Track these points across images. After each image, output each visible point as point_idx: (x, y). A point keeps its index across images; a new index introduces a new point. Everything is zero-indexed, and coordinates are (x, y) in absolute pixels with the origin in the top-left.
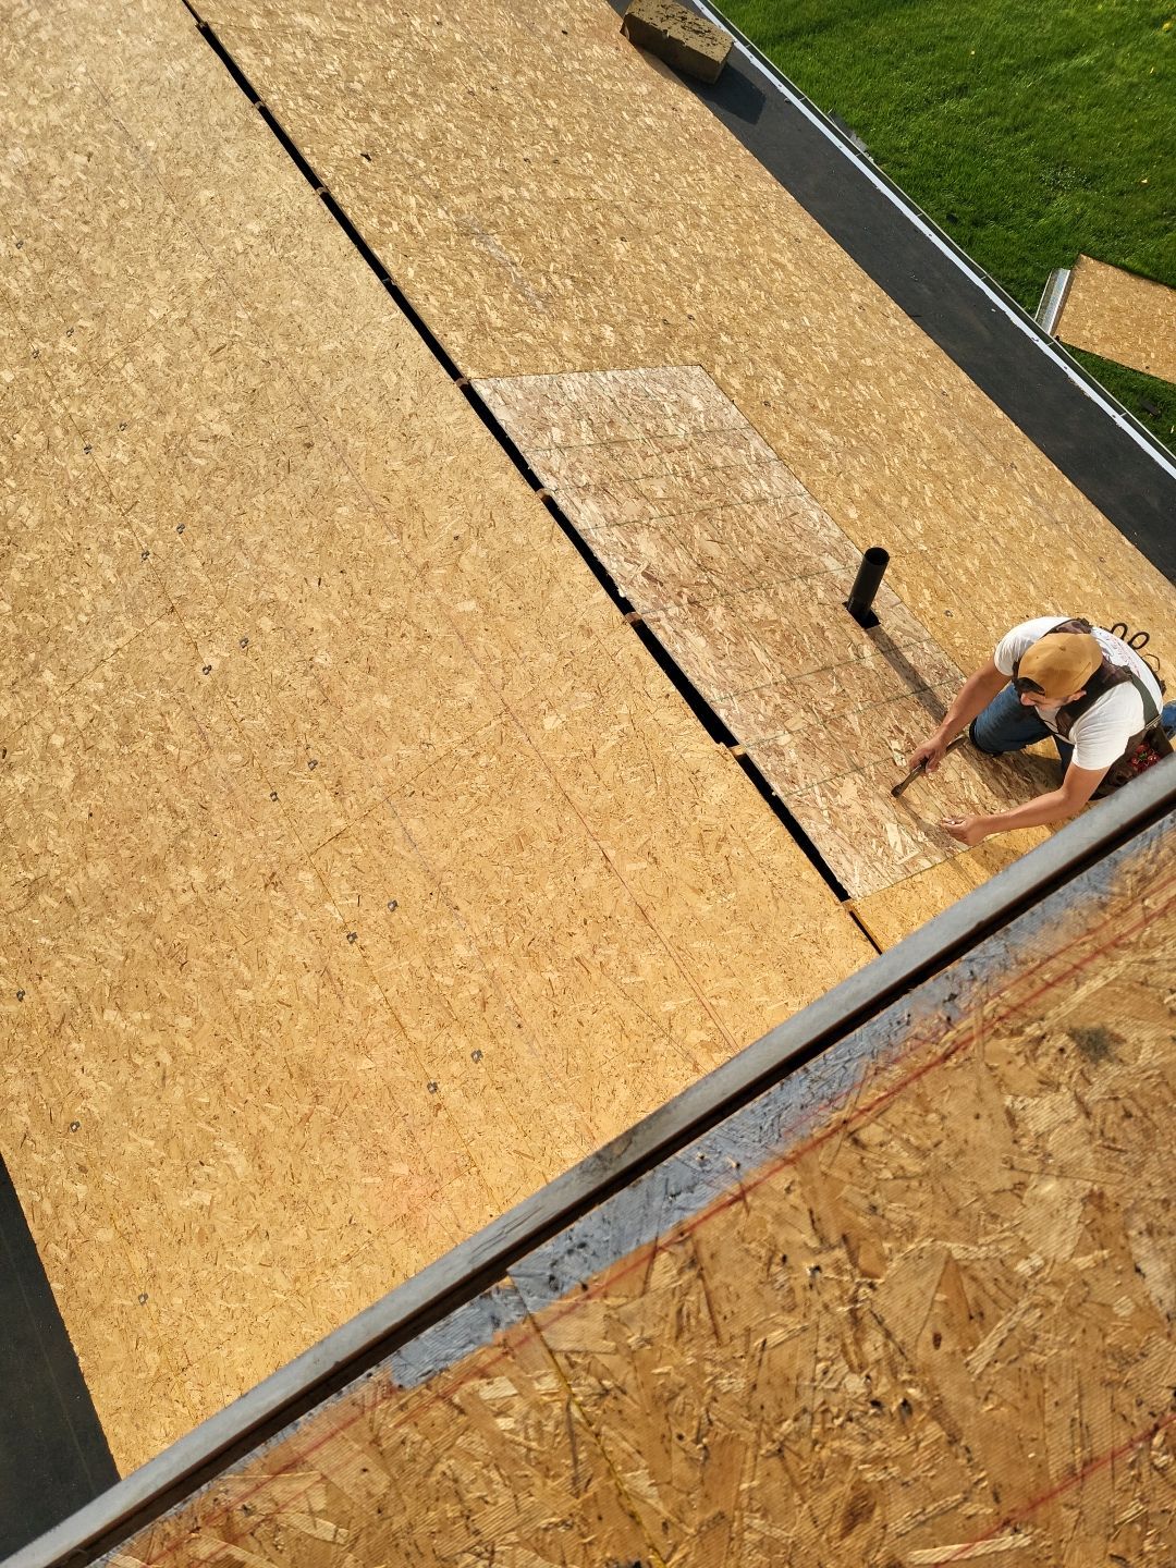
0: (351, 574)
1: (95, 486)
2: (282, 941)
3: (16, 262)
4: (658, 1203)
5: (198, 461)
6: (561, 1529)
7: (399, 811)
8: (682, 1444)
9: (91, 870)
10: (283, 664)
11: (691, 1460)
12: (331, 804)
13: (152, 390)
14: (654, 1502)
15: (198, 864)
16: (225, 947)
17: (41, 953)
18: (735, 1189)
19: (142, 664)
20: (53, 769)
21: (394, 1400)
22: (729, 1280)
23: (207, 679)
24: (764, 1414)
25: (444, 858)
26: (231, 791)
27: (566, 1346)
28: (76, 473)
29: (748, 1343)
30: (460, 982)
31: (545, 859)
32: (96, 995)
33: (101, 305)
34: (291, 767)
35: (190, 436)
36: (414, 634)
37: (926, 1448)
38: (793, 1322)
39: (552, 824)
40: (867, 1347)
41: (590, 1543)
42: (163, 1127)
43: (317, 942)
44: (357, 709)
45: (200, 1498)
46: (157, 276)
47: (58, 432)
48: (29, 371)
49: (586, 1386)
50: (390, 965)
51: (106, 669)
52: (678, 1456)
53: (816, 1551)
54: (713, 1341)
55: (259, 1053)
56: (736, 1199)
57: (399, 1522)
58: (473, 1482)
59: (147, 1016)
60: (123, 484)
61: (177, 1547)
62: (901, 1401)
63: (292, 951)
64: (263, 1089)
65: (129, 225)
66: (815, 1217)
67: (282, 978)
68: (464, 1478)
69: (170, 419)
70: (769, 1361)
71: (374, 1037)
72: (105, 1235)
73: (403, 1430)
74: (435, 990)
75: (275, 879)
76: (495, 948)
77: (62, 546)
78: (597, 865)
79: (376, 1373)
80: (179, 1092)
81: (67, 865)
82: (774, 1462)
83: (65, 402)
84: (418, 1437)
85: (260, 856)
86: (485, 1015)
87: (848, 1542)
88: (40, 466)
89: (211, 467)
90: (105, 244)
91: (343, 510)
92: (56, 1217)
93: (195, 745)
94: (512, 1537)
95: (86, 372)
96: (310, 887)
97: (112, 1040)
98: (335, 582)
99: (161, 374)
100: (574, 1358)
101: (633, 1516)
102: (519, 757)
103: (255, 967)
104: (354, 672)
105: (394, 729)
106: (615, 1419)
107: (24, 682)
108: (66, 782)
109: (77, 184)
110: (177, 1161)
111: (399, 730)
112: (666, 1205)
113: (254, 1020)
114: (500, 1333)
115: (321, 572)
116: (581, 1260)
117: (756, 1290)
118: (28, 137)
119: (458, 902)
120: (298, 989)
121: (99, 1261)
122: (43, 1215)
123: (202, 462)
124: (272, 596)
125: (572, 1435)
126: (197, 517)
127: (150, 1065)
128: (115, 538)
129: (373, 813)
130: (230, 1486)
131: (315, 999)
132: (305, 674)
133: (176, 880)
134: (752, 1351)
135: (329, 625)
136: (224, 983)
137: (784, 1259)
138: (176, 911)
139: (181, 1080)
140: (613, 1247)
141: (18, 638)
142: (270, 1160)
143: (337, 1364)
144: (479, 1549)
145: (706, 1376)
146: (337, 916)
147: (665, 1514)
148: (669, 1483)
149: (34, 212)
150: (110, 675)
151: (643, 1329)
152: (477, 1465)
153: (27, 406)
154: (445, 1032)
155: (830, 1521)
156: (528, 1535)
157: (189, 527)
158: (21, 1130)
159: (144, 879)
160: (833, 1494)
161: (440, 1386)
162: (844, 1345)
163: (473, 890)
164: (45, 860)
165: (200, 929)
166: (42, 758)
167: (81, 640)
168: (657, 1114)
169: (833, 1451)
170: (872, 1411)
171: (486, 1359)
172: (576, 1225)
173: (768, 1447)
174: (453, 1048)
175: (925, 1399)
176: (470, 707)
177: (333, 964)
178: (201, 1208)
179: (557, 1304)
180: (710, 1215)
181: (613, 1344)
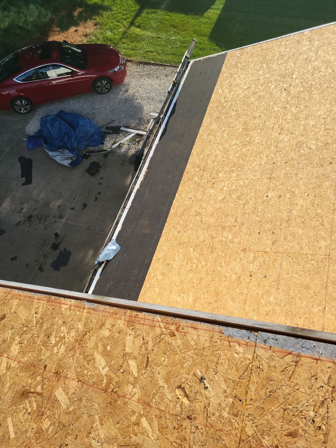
0: (317, 198)
1: (275, 142)
2: (236, 264)
3: (297, 86)
4: (298, 346)
5: (302, 151)
6: (232, 381)
7: (284, 258)
8: (266, 390)
9: (210, 219)
10: (285, 207)
11: (266, 393)
12: (270, 244)
13: (304, 129)
14: (252, 394)
15: (232, 234)
16: (223, 255)
17: (189, 227)
18: (317, 357)
19: (254, 185)
20: (220, 194)
21: (220, 334)
22: (301, 372)
23: (266, 198)
24: (288, 400)
25: (285, 276)
26: (251, 225)
27: (258, 354)
28: (273, 137)
29: (295, 386)
30: (266, 305)
31: (309, 296)
32: (192, 243)
33: (308, 105)
34: (268, 230)
35: (305, 144)
36: (320, 222)
37: (317, 438)
38: (308, 391)
39: (318, 290)
40: (321, 410)
41: (235, 388)
42: (183, 279)
43: (243, 270)
44: (293, 229)
45: (177, 320)
46: (327, 105)
47: (277, 126)
48: (281, 110)
49: (256, 363)
50: (254, 288)
51: (247, 181)
52: (264, 391)
53: (277, 432)
54: (288, 379)
55: (212, 282)
56: (316, 359)
57: (205, 353)
58: (223, 359)
59: (197, 256)
60: (282, 145)
61: (168, 323)
62: (320, 426)
63: (236, 268)
64: (207, 290)
65: (330, 90)
66: (330, 377)
67: (230, 271)
68: (222, 357)
69: (303, 138)
70: (297, 393)
71: (238, 300)
72: (157, 290)
73: (218, 340)
74: (259, 302)
75: (245, 250)
76: (280, 305)
77: (258, 150)
78: (321, 308)
79: (221, 327)
80: (191, 275)
81: (207, 214)
82: (282, 410)
83: (284, 121)
84: (219, 344)
85: (246, 243)
86: (265, 317)
87: (285, 437)
88: (267, 131)
89: (304, 154)
90: (321, 92)
91: (327, 183)
92: (152, 278)
93: (251, 210)
94: (222, 374)
95: (293, 117)
96: (251, 258)
97: (188, 255)
98: (311, 198)
99: (309, 127)
100: (258, 357)
101: (247, 392)
102: (323, 268)
103: (226, 264)
104: (299, 220)
105: (297, 239)
106: (257, 374)
107: (228, 172)
108: (220, 198)
109: (325, 76)
110: (180, 288)
111: (299, 241)
112: (300, 347)
113: (217, 275)
114: (248, 341)
115: (310, 193)
116: (274, 342)
117: (305, 378)
118: (323, 60)
119: (280, 288)
120: (231, 276)
121: (152, 294)
122: (150, 276)
123: (303, 152)
124: (294, 191)
125: (247, 368)
126: (292, 163)
127: (190, 266)
128: (271, 156)
129: (278, 253)
130: (183, 322)
131: (232, 281)
132: (288, 213)
133: (225, 234)
134: (295, 388)
135: (302, 206)
136: (217, 262)
137: (317, 379)
138: (220, 240)
139: (194, 273)
140: (282, 345)
141: (235, 163)
142: (197, 305)
143: (215, 320)
144: (215, 370)
145: (281, 383)
146: (251, 268)
147: (253, 398)
148: (258, 394)
149: (310, 77)
150: (246, 183)
151: (276, 364)
152: (226, 357)
153: (275, 117)
154: (254, 312)
155: (285, 431)
156: (225, 376)
157: (288, 163)
158: (159, 257)
159: (219, 229)
160: (289, 427)
161: (230, 339)
162: (316, 405)
163: (286, 288)
164: (204, 210)
165: (221, 248)
166: (220, 190)
167: (246, 172)
168: (312, 331)
169: (296, 420)
170: (311, 421)
171: (242, 342)
172: (278, 336)
173: (283, 406)
174: (252, 317)
175: (325, 430)
176: (320, 248)
177: (242, 278)
178: (177, 301)
179: (263, 345)
180: (308, 357)
181: (268, 361)
